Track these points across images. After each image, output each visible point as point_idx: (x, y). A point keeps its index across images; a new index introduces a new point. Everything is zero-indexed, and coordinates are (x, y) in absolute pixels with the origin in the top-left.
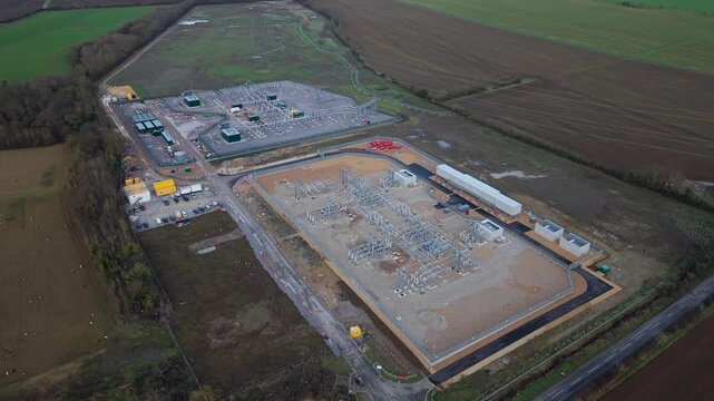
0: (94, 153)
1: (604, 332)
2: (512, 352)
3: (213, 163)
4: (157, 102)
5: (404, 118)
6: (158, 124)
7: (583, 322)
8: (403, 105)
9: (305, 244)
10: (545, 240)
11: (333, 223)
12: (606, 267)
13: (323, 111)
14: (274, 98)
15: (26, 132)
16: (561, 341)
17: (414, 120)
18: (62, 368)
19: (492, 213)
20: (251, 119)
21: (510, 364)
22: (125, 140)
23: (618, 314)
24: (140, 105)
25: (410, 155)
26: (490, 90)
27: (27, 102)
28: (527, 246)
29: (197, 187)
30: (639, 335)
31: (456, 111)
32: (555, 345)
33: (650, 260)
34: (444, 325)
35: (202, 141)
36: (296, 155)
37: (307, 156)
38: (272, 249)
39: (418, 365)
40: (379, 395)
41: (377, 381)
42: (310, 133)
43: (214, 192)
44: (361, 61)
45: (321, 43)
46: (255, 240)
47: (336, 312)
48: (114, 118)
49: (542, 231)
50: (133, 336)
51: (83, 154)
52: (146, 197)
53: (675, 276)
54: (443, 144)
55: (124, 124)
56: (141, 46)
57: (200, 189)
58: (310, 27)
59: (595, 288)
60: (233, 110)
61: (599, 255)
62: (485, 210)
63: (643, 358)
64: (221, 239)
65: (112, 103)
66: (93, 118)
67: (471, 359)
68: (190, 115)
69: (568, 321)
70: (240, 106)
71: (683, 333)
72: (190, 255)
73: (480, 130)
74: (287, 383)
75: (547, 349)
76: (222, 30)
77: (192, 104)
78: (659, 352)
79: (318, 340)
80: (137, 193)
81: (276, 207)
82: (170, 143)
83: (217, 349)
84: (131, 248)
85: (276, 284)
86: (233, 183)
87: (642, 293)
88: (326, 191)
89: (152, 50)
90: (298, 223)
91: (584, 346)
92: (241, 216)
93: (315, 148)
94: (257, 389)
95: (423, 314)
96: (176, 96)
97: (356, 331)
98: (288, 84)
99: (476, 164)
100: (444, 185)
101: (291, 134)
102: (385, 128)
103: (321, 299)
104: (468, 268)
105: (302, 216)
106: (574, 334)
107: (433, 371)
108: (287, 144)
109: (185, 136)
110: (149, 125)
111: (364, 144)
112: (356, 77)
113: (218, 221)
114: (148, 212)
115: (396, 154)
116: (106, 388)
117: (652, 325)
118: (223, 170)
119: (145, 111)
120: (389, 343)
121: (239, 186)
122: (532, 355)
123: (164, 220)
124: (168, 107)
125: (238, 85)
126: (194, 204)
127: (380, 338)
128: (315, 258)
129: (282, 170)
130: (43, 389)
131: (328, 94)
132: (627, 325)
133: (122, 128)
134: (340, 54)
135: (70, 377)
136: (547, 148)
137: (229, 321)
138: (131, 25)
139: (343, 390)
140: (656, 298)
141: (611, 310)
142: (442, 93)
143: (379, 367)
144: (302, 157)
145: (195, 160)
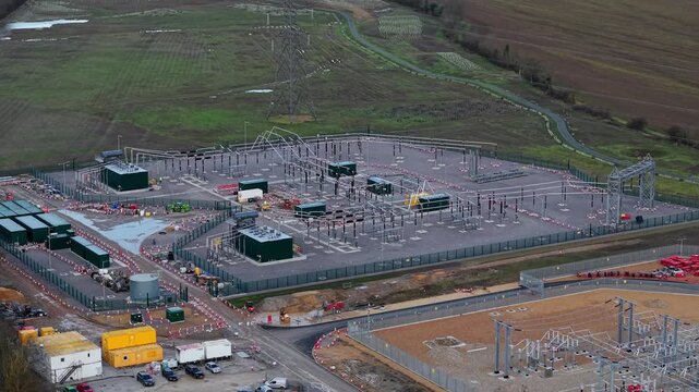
3: (237, 303)
4: (27, 182)
6: (56, 221)
14: (351, 170)
35: (187, 258)
36: (461, 287)
37: (493, 289)
42: (486, 241)
43: (266, 364)
44: (562, 97)
52: (91, 364)
57: (227, 352)
58: (383, 29)
60: (245, 195)
68: (131, 210)
70: (263, 186)
76: (135, 37)
77: (129, 182)
80: (68, 353)
82: (101, 261)
86: (308, 343)
93: (510, 273)
96: (74, 167)
101: (426, 239)
108: (428, 264)
110: (34, 224)
111: (647, 262)
112: (562, 127)
118: (269, 315)
121: (324, 350)
124: (59, 190)
126: (223, 385)
131: (498, 163)
134: (495, 84)
144: (480, 292)
145: (186, 298)
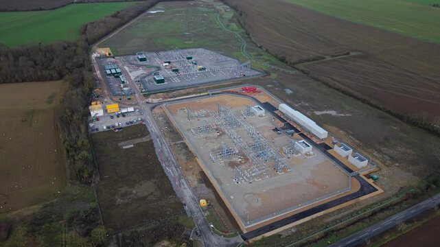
0: (78, 85)
1: (364, 218)
2: (300, 225)
3: (144, 95)
4: (122, 58)
5: (268, 73)
6: (118, 70)
7: (352, 211)
8: (269, 66)
9: (186, 147)
10: (340, 156)
11: (207, 135)
12: (375, 176)
13: (217, 68)
14: (191, 58)
15: (44, 72)
16: (333, 222)
17: (274, 76)
18: (31, 208)
19: (309, 136)
20: (173, 71)
21: (296, 232)
22: (99, 80)
23: (376, 208)
24: (112, 60)
25: (264, 97)
26: (328, 58)
27: (48, 55)
28: (327, 159)
29: (131, 109)
30: (387, 223)
31: (302, 71)
32: (328, 223)
33: (408, 174)
34: (259, 204)
35: (142, 82)
36: (195, 93)
37: (202, 94)
38: (166, 149)
39: (237, 227)
40: (208, 242)
41: (209, 234)
42: (207, 81)
43: (141, 112)
44: (250, 38)
45: (228, 26)
46: (157, 143)
47: (194, 189)
48: (96, 67)
49: (338, 150)
50: (74, 193)
51: (72, 86)
52: (101, 113)
53: (423, 186)
54: (289, 91)
55: (100, 70)
56: (122, 25)
57: (133, 110)
58: (224, 16)
59: (365, 189)
60: (165, 64)
61: (374, 168)
62: (305, 134)
63: (386, 238)
64: (138, 141)
65: (97, 58)
66: (82, 66)
67: (272, 227)
68: (139, 66)
69: (341, 209)
70: (169, 63)
71: (420, 224)
72: (118, 149)
73: (314, 84)
74: (154, 230)
75: (322, 226)
76: (171, 16)
77: (142, 60)
78: (398, 235)
79: (180, 205)
80: (96, 110)
81: (175, 124)
82: (123, 82)
83: (119, 205)
84: (83, 142)
85: (163, 170)
86: (154, 108)
87: (396, 195)
88: (207, 116)
89: (127, 28)
90: (185, 134)
91: (348, 226)
92: (153, 128)
93: (207, 89)
94: (136, 231)
95: (247, 195)
97: (203, 202)
98: (201, 50)
99: (307, 104)
100: (282, 117)
101: (195, 81)
102: (253, 79)
103: (187, 181)
104: (284, 169)
105: (189, 130)
106: (343, 217)
107: (245, 232)
108: (190, 87)
109: (133, 78)
110: (113, 71)
111: (238, 89)
112: (245, 47)
113: (139, 130)
114: (100, 122)
115: (257, 96)
116: (52, 222)
117: (398, 217)
118: (150, 100)
119: (114, 63)
120: (222, 211)
121: (156, 110)
122: (312, 228)
123: (108, 127)
124: (127, 61)
125: (171, 49)
126: (128, 119)
127: (218, 208)
128: (190, 156)
129: (185, 102)
130: (18, 218)
131: (224, 57)
132: (381, 215)
133: (98, 72)
134: (238, 33)
135: (34, 213)
136: (355, 97)
137: (130, 190)
138: (118, 13)
139: (187, 237)
140: (406, 200)
141: (373, 204)
142: (295, 59)
143: (212, 226)
144: (199, 95)
145: (135, 93)
